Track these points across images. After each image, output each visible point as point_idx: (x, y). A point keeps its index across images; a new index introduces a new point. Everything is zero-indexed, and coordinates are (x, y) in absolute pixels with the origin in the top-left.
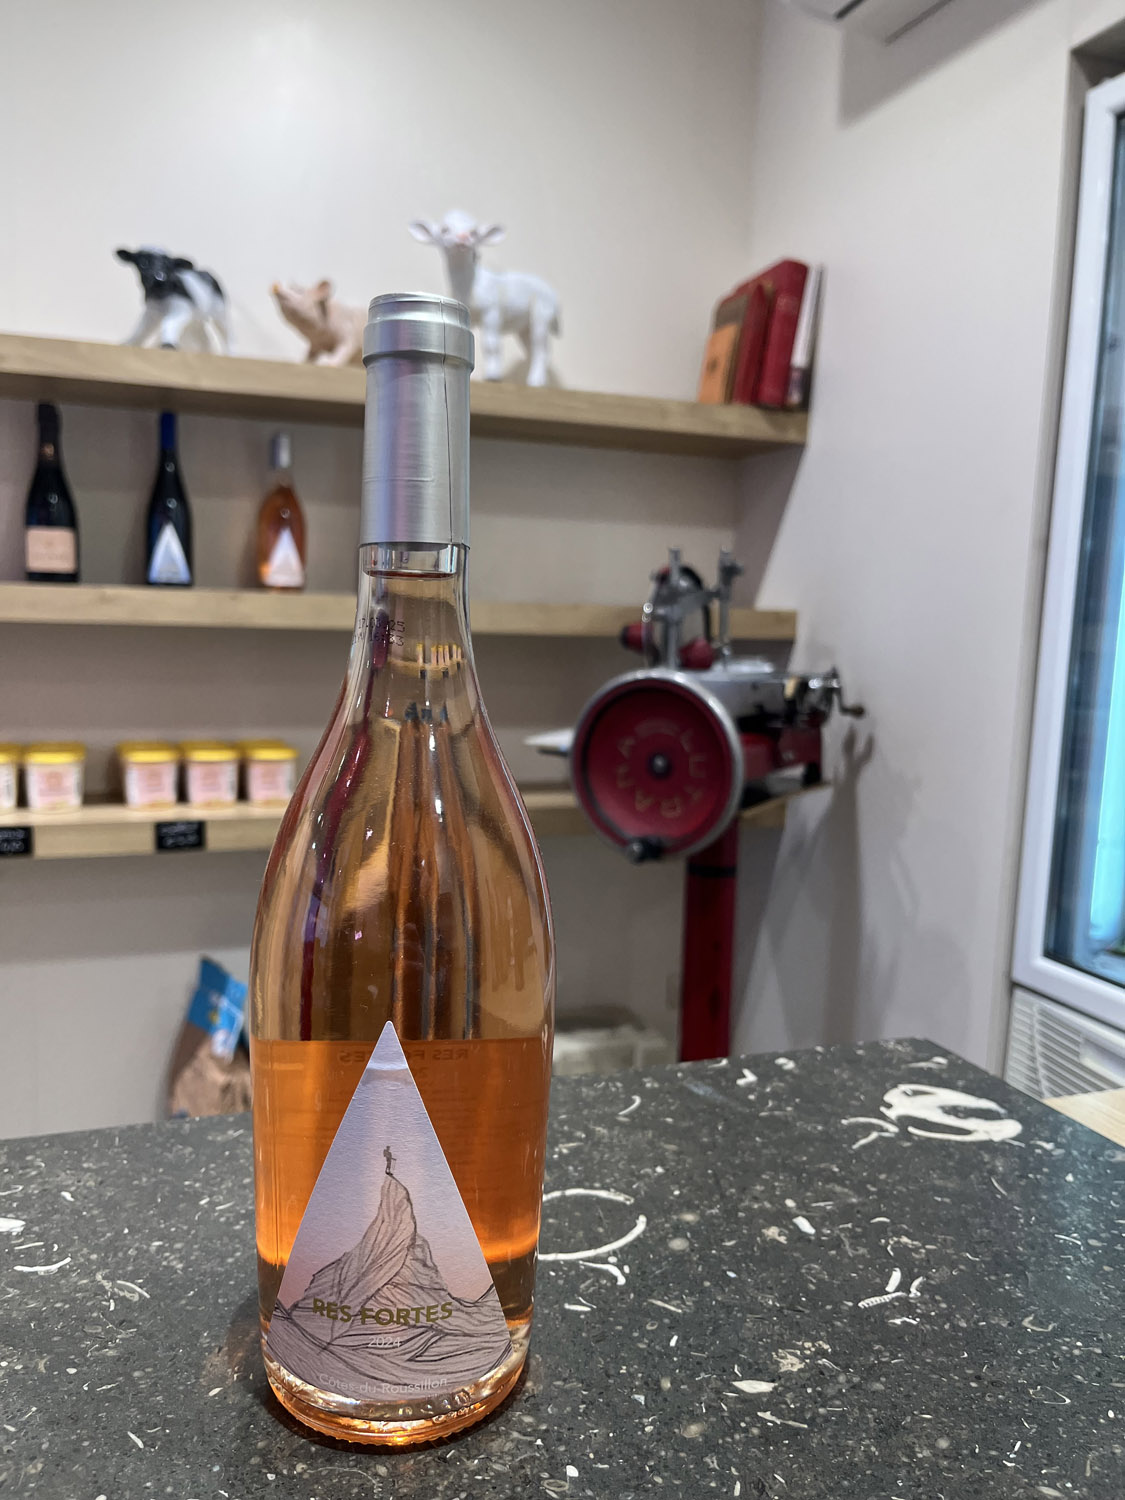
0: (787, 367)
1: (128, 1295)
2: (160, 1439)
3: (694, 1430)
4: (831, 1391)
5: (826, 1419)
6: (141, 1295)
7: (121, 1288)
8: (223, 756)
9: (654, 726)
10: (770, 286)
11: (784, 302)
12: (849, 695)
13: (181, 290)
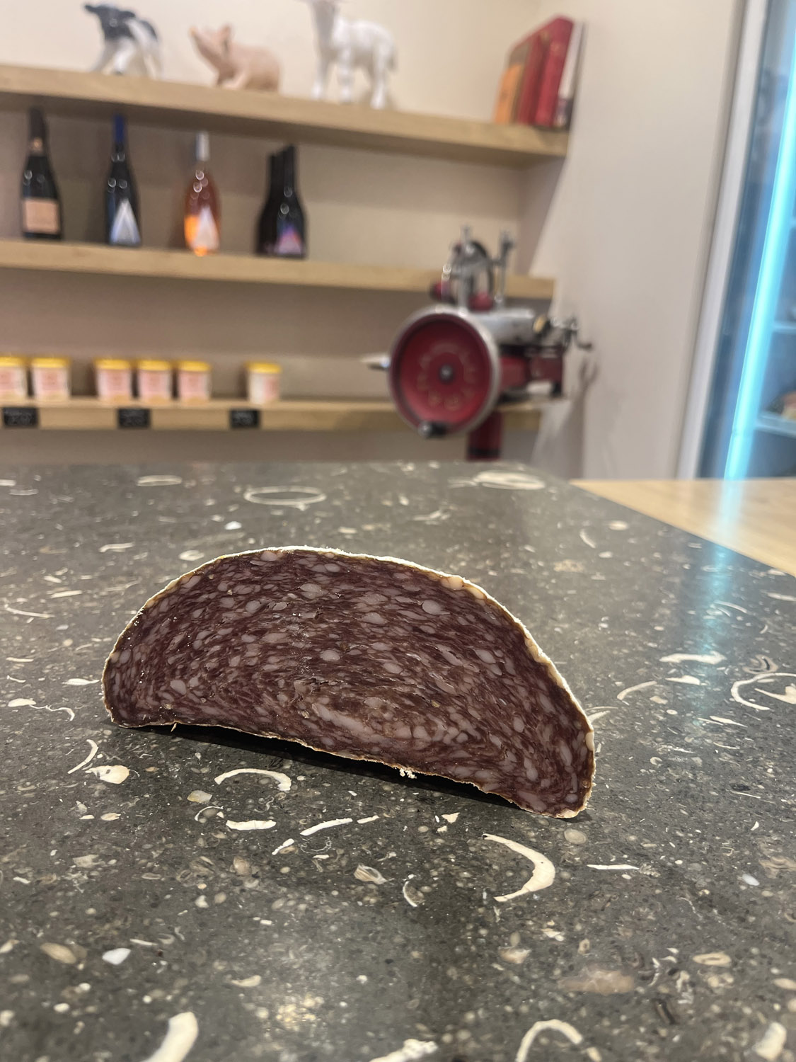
0: (556, 98)
8: (161, 366)
9: (443, 347)
10: (546, 36)
11: (555, 48)
12: (584, 336)
13: (127, 33)
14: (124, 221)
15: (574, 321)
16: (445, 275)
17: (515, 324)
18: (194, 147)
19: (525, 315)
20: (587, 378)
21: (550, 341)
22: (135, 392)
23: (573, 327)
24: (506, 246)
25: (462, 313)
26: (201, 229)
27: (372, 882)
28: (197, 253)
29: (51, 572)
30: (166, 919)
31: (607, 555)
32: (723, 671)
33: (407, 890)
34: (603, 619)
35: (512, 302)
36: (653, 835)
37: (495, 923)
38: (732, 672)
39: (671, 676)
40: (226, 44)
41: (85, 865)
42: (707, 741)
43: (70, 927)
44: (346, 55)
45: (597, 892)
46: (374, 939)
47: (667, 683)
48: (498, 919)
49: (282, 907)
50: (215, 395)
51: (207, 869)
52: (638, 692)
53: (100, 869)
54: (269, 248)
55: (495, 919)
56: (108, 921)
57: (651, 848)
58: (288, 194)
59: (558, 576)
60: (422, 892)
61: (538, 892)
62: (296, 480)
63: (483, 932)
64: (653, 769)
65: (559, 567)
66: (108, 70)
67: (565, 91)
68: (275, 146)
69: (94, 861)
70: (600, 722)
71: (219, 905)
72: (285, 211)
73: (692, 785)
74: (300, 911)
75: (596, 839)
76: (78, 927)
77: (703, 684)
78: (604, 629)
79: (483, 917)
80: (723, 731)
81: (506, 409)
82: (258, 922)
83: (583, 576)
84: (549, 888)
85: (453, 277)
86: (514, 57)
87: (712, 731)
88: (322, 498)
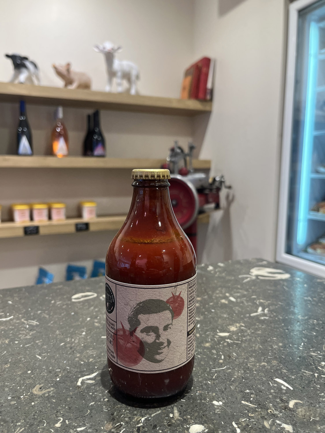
0: (205, 89)
1: (32, 324)
2: (46, 356)
3: (207, 345)
4: (246, 334)
5: (246, 340)
6: (36, 324)
7: (30, 322)
8: (44, 207)
9: (172, 192)
10: (200, 65)
11: (204, 69)
14: (24, 145)
15: (222, 177)
16: (168, 161)
17: (200, 180)
18: (56, 113)
19: (202, 175)
20: (230, 201)
21: (215, 186)
22: (32, 219)
23: (223, 180)
24: (192, 148)
25: (179, 177)
26: (60, 146)
28: (59, 156)
44: (119, 74)
50: (68, 217)
54: (90, 153)
58: (97, 130)
66: (16, 82)
67: (209, 86)
72: (96, 137)
81: (200, 217)
86: (187, 74)
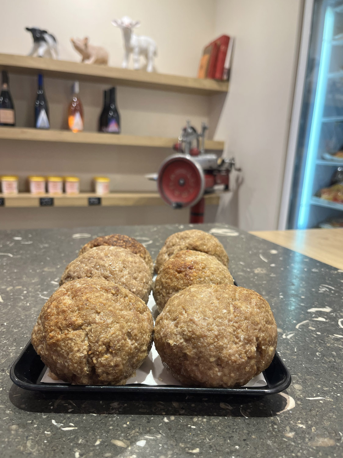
0: (223, 68)
8: (58, 180)
9: (180, 171)
10: (219, 43)
11: (223, 48)
12: (238, 165)
13: (43, 39)
14: (43, 118)
15: (233, 159)
16: (179, 141)
17: (210, 161)
18: (73, 87)
19: (212, 157)
20: (239, 183)
21: (224, 168)
22: (47, 190)
23: (233, 162)
24: (204, 129)
25: (188, 157)
26: (76, 121)
27: (228, 409)
28: (74, 132)
29: (53, 279)
30: (155, 427)
31: (273, 265)
32: (333, 315)
33: (242, 411)
34: (280, 294)
35: (207, 151)
36: (326, 385)
37: (279, 423)
38: (336, 315)
39: (314, 318)
40: (86, 45)
41: (116, 407)
42: (335, 345)
43: (119, 433)
44: (137, 50)
45: (312, 409)
46: (236, 432)
47: (313, 321)
48: (280, 422)
49: (197, 421)
50: (82, 191)
51: (163, 406)
52: (303, 325)
53: (122, 408)
54: (104, 129)
55: (278, 421)
56: (133, 429)
57: (327, 390)
58: (112, 107)
59: (257, 275)
60: (248, 412)
61: (291, 410)
62: (137, 234)
63: (276, 427)
64: (319, 357)
65: (256, 271)
66: (35, 55)
67: (227, 65)
68: (106, 87)
69: (118, 404)
70: (293, 338)
71: (172, 421)
72: (111, 114)
73: (335, 364)
74: (205, 422)
75: (306, 388)
76: (122, 432)
77: (327, 321)
78: (282, 298)
79: (274, 421)
80: (340, 341)
81: (207, 196)
82: (190, 427)
83: (267, 275)
84: (294, 408)
85: (182, 141)
86: (206, 51)
87: (336, 341)
88: (151, 242)
